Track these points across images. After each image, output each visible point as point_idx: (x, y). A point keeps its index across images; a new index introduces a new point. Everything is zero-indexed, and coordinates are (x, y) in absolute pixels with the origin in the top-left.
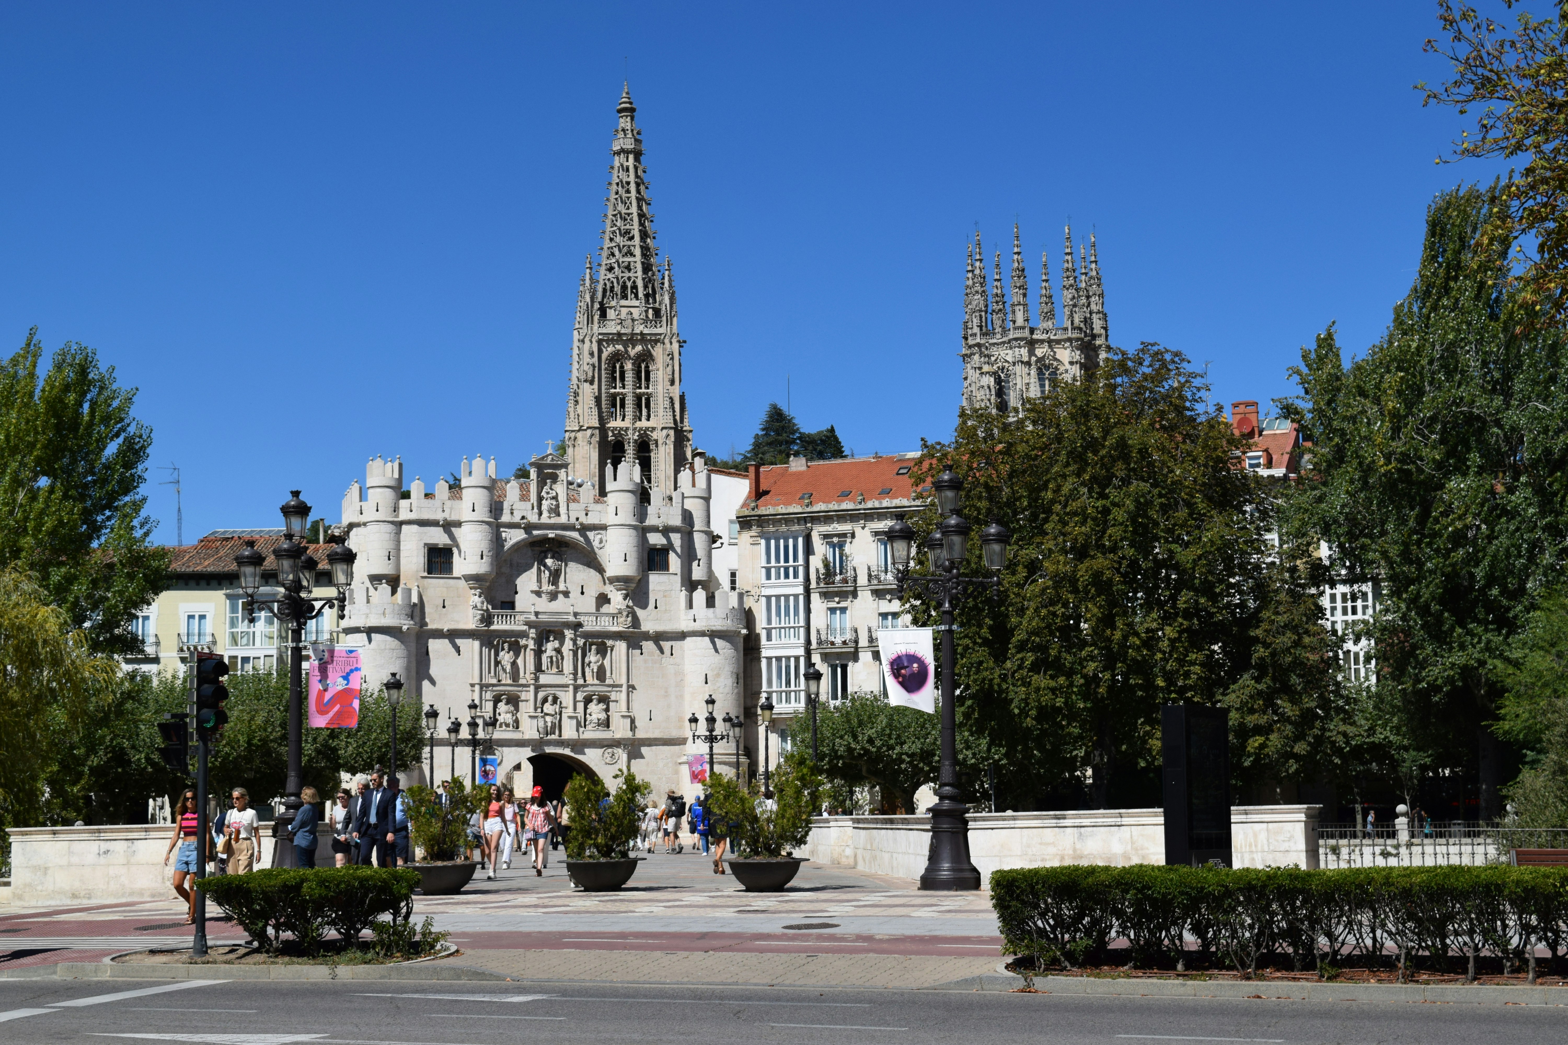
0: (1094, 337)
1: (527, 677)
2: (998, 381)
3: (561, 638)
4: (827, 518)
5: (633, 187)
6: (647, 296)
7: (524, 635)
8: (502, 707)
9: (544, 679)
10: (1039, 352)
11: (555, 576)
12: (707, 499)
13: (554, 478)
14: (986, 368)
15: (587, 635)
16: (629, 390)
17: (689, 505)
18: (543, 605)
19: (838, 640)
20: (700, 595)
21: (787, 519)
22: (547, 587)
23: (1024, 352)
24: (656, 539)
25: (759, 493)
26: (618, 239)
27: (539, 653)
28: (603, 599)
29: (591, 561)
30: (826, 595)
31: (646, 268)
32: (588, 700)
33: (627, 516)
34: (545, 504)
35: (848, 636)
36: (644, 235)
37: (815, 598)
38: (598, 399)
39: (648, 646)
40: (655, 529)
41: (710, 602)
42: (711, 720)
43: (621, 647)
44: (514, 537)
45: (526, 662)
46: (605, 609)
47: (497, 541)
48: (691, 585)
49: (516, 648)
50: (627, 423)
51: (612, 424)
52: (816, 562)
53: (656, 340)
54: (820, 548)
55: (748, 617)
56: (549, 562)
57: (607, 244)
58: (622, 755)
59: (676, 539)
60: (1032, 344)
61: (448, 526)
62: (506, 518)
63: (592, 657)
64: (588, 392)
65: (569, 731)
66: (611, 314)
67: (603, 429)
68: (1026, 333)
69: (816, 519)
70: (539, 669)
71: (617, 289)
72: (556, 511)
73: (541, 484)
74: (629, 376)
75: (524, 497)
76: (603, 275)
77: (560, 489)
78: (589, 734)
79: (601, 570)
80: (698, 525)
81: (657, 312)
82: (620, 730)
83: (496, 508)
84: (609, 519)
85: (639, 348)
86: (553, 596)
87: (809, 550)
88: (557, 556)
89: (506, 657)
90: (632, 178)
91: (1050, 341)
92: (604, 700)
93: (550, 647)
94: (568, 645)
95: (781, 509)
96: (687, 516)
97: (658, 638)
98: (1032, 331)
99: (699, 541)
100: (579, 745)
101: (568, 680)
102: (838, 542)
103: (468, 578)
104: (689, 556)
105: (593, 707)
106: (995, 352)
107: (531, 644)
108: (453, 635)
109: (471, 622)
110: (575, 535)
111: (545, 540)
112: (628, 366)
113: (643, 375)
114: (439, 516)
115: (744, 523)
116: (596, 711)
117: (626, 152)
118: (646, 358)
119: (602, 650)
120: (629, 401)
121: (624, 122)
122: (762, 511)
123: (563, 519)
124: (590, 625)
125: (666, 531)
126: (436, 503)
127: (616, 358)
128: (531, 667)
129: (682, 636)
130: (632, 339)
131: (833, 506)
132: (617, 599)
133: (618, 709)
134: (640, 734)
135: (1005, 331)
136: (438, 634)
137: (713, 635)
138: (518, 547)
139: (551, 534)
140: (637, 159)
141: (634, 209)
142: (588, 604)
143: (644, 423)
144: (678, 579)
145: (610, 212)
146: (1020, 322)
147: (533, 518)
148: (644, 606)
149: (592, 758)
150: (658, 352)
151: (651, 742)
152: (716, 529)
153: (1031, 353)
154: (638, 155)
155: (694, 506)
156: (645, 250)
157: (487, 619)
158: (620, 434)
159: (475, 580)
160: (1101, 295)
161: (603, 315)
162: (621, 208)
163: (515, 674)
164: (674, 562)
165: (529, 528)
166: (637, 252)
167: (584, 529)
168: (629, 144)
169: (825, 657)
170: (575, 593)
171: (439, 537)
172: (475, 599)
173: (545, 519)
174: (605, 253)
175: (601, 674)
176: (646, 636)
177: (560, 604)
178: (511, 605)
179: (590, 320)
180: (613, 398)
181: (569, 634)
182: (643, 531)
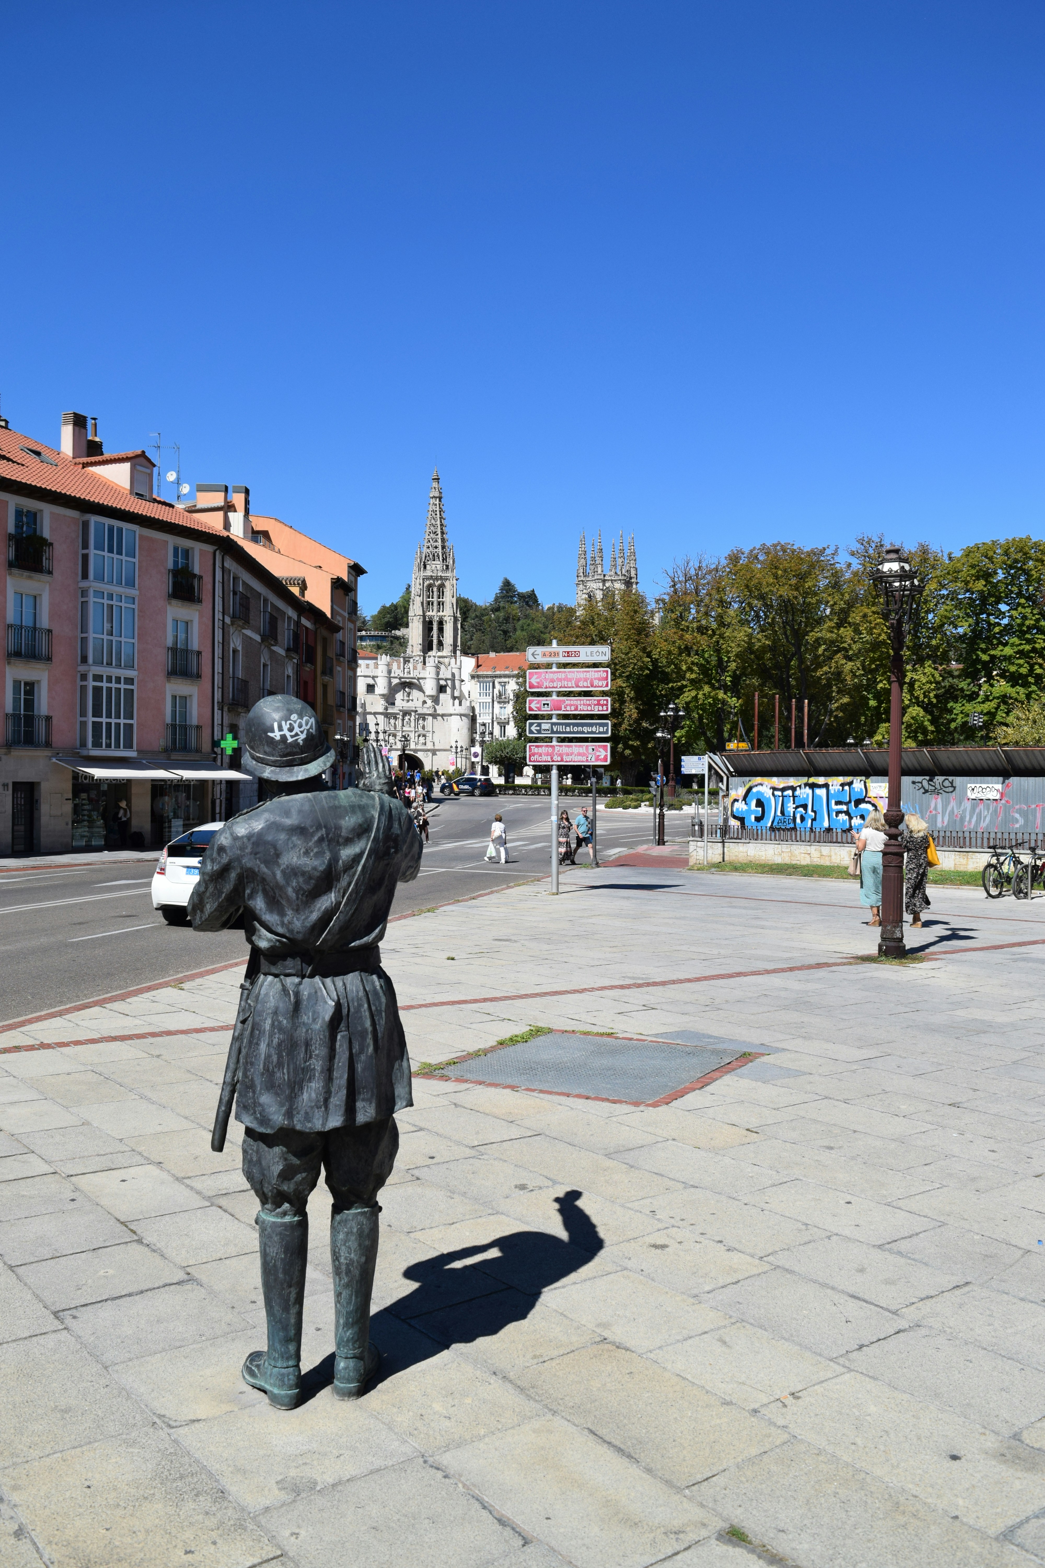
0: (631, 578)
1: (399, 727)
2: (590, 596)
3: (410, 715)
4: (500, 676)
5: (438, 513)
6: (443, 560)
7: (398, 714)
8: (391, 737)
9: (404, 729)
10: (607, 585)
11: (409, 694)
12: (460, 669)
13: (409, 661)
14: (585, 591)
15: (419, 714)
16: (435, 599)
17: (454, 671)
18: (405, 704)
19: (503, 718)
20: (457, 702)
21: (487, 676)
22: (406, 698)
23: (601, 584)
24: (442, 683)
25: (478, 666)
26: (432, 535)
27: (403, 720)
28: (424, 702)
29: (420, 689)
30: (499, 702)
31: (443, 547)
32: (419, 736)
33: (433, 675)
34: (406, 670)
35: (506, 717)
36: (442, 533)
37: (495, 703)
38: (422, 603)
39: (439, 718)
40: (442, 679)
41: (460, 704)
42: (457, 747)
43: (430, 718)
44: (395, 681)
45: (399, 723)
46: (425, 705)
47: (390, 683)
48: (454, 698)
49: (396, 718)
50: (434, 613)
51: (428, 614)
52: (496, 691)
53: (446, 579)
54: (498, 687)
55: (473, 709)
56: (407, 689)
57: (427, 537)
58: (430, 754)
59: (449, 682)
60: (604, 581)
61: (374, 678)
62: (392, 675)
63: (421, 722)
64: (418, 600)
65: (413, 746)
66: (428, 567)
67: (424, 616)
68: (602, 577)
69: (496, 677)
70: (403, 725)
71: (431, 556)
72: (409, 673)
73: (405, 663)
74: (435, 593)
75: (399, 668)
76: (425, 550)
77: (411, 665)
78: (419, 747)
79: (424, 693)
80: (457, 677)
81: (447, 566)
82: (429, 746)
83: (389, 672)
84: (427, 675)
85: (439, 582)
86: (408, 701)
87: (494, 687)
88: (410, 688)
89: (392, 721)
90: (438, 509)
91: (612, 580)
92: (424, 736)
93: (407, 718)
94: (413, 718)
95: (485, 673)
96: (453, 675)
97: (443, 716)
98: (604, 576)
99: (457, 683)
100: (416, 751)
101: (413, 729)
102: (503, 685)
103: (380, 695)
104: (454, 687)
105: (421, 738)
106: (589, 584)
107: (401, 717)
108: (375, 714)
109: (381, 710)
110: (415, 681)
111: (406, 682)
112: (435, 589)
113: (441, 594)
114: (371, 674)
115: (473, 677)
116: (422, 739)
117: (436, 498)
118: (441, 587)
119: (424, 719)
120: (435, 604)
121: (435, 484)
122: (479, 673)
123: (412, 676)
124: (420, 711)
125: (446, 680)
126: (370, 670)
127: (430, 586)
128: (400, 725)
129: (451, 715)
130: (437, 578)
131: (502, 673)
132: (429, 703)
133: (429, 739)
134: (436, 747)
135: (593, 576)
136: (370, 713)
137: (461, 715)
138: (396, 685)
139: (408, 680)
140: (440, 501)
141: (438, 523)
142: (420, 704)
143: (441, 613)
144: (450, 696)
145: (428, 523)
146: (600, 572)
147: (402, 675)
148: (438, 704)
149: (420, 755)
150: (447, 584)
151: (439, 750)
152: (463, 678)
153: (604, 585)
154: (440, 498)
155: (456, 671)
156: (443, 540)
157: (386, 709)
158: (431, 618)
159: (383, 695)
160: (635, 560)
161: (425, 567)
162: (433, 521)
163: (395, 727)
164: (449, 690)
165: (400, 678)
166: (440, 541)
167: (418, 679)
168: (437, 494)
169: (498, 723)
170: (415, 700)
171: (371, 682)
172: (382, 702)
173: (406, 675)
174: (426, 541)
175: (423, 727)
176: (439, 715)
177: (410, 704)
178: (394, 704)
179: (419, 570)
180: (428, 603)
181: (413, 714)
182: (438, 680)
